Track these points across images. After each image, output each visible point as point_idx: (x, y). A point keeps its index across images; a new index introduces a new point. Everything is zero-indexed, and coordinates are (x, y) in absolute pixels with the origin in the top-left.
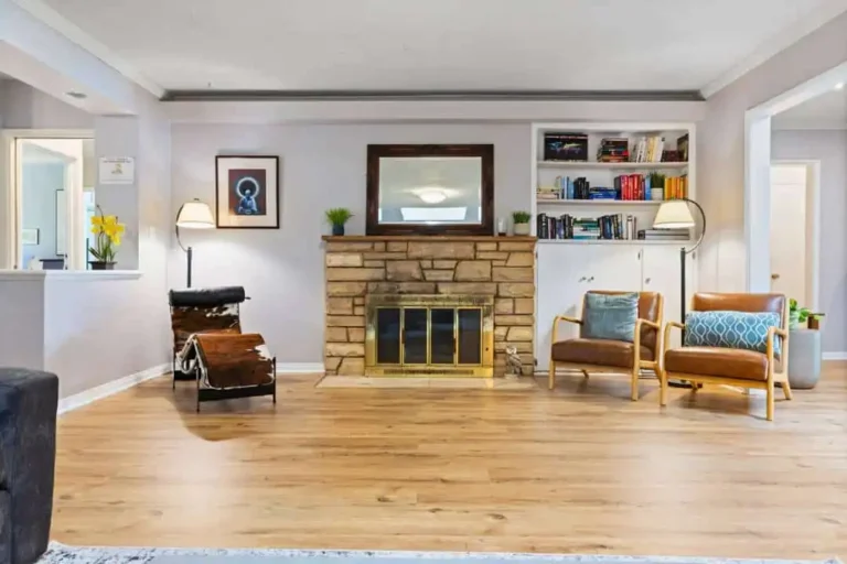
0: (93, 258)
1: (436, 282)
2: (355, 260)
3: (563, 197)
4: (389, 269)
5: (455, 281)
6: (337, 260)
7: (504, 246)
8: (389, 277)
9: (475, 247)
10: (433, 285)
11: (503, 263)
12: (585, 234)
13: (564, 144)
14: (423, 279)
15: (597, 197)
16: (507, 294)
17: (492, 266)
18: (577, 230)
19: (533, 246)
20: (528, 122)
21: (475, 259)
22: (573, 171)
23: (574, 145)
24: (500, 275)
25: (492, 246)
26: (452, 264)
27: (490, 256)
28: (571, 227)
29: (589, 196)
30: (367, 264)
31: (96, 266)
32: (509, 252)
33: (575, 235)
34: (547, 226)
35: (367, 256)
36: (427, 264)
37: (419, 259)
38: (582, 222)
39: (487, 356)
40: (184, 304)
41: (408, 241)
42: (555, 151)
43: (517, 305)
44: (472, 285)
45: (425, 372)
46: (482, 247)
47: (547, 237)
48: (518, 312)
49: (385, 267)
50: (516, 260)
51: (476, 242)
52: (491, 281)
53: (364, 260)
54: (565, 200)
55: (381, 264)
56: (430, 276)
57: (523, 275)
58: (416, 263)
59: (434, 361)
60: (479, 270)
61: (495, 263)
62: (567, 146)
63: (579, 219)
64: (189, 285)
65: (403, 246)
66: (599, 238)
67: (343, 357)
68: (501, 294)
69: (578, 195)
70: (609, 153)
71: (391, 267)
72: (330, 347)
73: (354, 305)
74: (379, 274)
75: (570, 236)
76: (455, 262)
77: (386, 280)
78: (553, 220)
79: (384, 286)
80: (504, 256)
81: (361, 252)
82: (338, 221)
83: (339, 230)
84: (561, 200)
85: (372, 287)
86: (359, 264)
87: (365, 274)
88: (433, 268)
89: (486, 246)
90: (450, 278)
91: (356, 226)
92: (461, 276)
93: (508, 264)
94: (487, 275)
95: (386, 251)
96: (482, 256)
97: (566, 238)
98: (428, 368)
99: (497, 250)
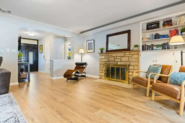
0: (68, 58)
1: (117, 62)
2: (103, 57)
3: (150, 39)
4: (109, 59)
5: (121, 61)
6: (101, 57)
7: (131, 53)
8: (109, 61)
9: (125, 54)
10: (116, 62)
11: (131, 57)
12: (157, 49)
13: (152, 25)
14: (114, 61)
15: (161, 38)
16: (132, 65)
17: (129, 58)
18: (154, 48)
19: (139, 53)
20: (139, 22)
21: (125, 57)
22: (154, 32)
23: (155, 25)
24: (130, 60)
25: (129, 53)
26: (120, 58)
27: (128, 56)
28: (153, 47)
29: (159, 38)
30: (105, 58)
31: (68, 59)
32: (133, 55)
33: (154, 49)
34: (146, 47)
35: (105, 56)
36: (115, 58)
37: (114, 57)
38: (156, 45)
39: (127, 79)
40: (78, 65)
41: (112, 53)
42: (150, 28)
43: (134, 67)
44: (124, 62)
45: (114, 81)
46: (126, 54)
47: (146, 50)
48: (134, 69)
49: (108, 59)
50: (135, 56)
51: (125, 52)
52: (128, 61)
53: (105, 57)
54: (151, 40)
55: (107, 58)
56: (116, 60)
57: (136, 60)
58: (113, 58)
59: (116, 78)
60: (125, 59)
61: (129, 57)
62: (153, 26)
63: (155, 45)
64: (82, 62)
65: (111, 54)
66: (162, 49)
67: (102, 76)
68: (131, 65)
69: (155, 38)
70: (165, 25)
71: (109, 58)
72: (100, 73)
73: (103, 66)
74: (107, 60)
75: (153, 49)
76: (121, 57)
77: (108, 61)
78: (148, 46)
79: (108, 62)
80: (132, 55)
81: (104, 56)
82: (102, 50)
83: (102, 52)
84: (150, 40)
85: (106, 63)
86: (104, 58)
87: (105, 60)
88: (116, 59)
89: (127, 53)
90: (120, 61)
91: (104, 51)
92: (122, 60)
93: (132, 58)
94: (127, 60)
95: (108, 55)
96: (126, 56)
97: (151, 50)
98: (115, 80)
99: (130, 54)
